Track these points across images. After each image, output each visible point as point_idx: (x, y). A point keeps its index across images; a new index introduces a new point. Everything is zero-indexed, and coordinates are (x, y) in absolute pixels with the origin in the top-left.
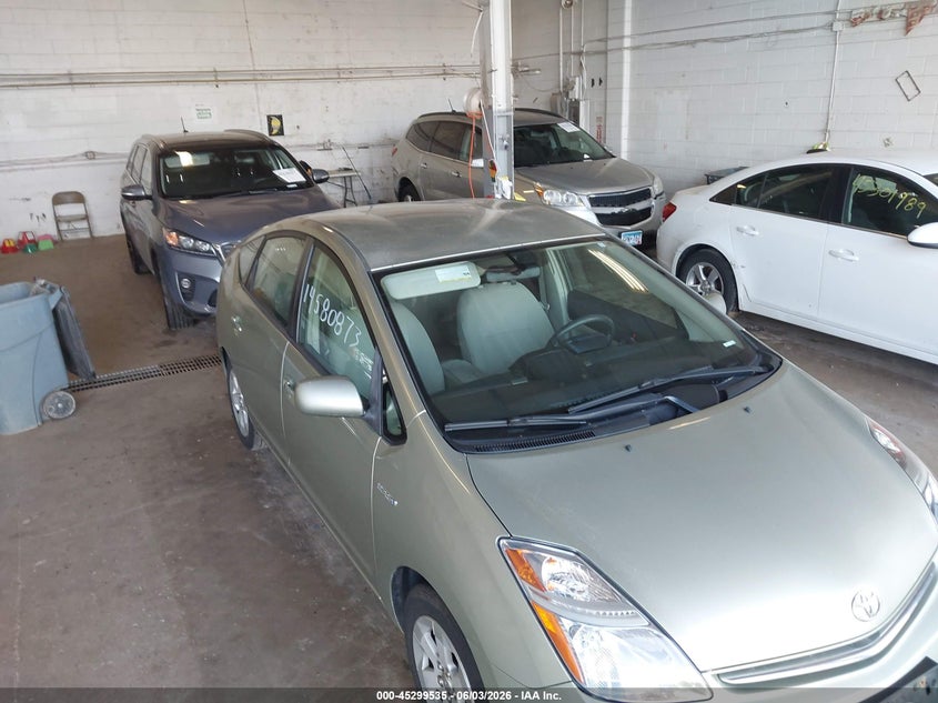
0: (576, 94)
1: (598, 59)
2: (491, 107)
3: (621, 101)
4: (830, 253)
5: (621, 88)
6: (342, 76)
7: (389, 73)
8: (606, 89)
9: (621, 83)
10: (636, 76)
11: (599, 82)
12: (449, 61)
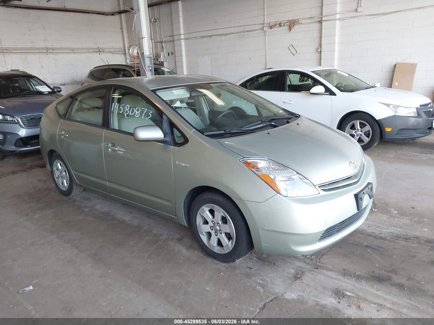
0: (162, 59)
1: (170, 44)
2: (143, 53)
3: (182, 61)
4: (283, 102)
5: (182, 56)
6: (49, 51)
7: (73, 51)
8: (175, 57)
9: (182, 54)
10: (188, 51)
11: (172, 54)
12: (101, 46)
